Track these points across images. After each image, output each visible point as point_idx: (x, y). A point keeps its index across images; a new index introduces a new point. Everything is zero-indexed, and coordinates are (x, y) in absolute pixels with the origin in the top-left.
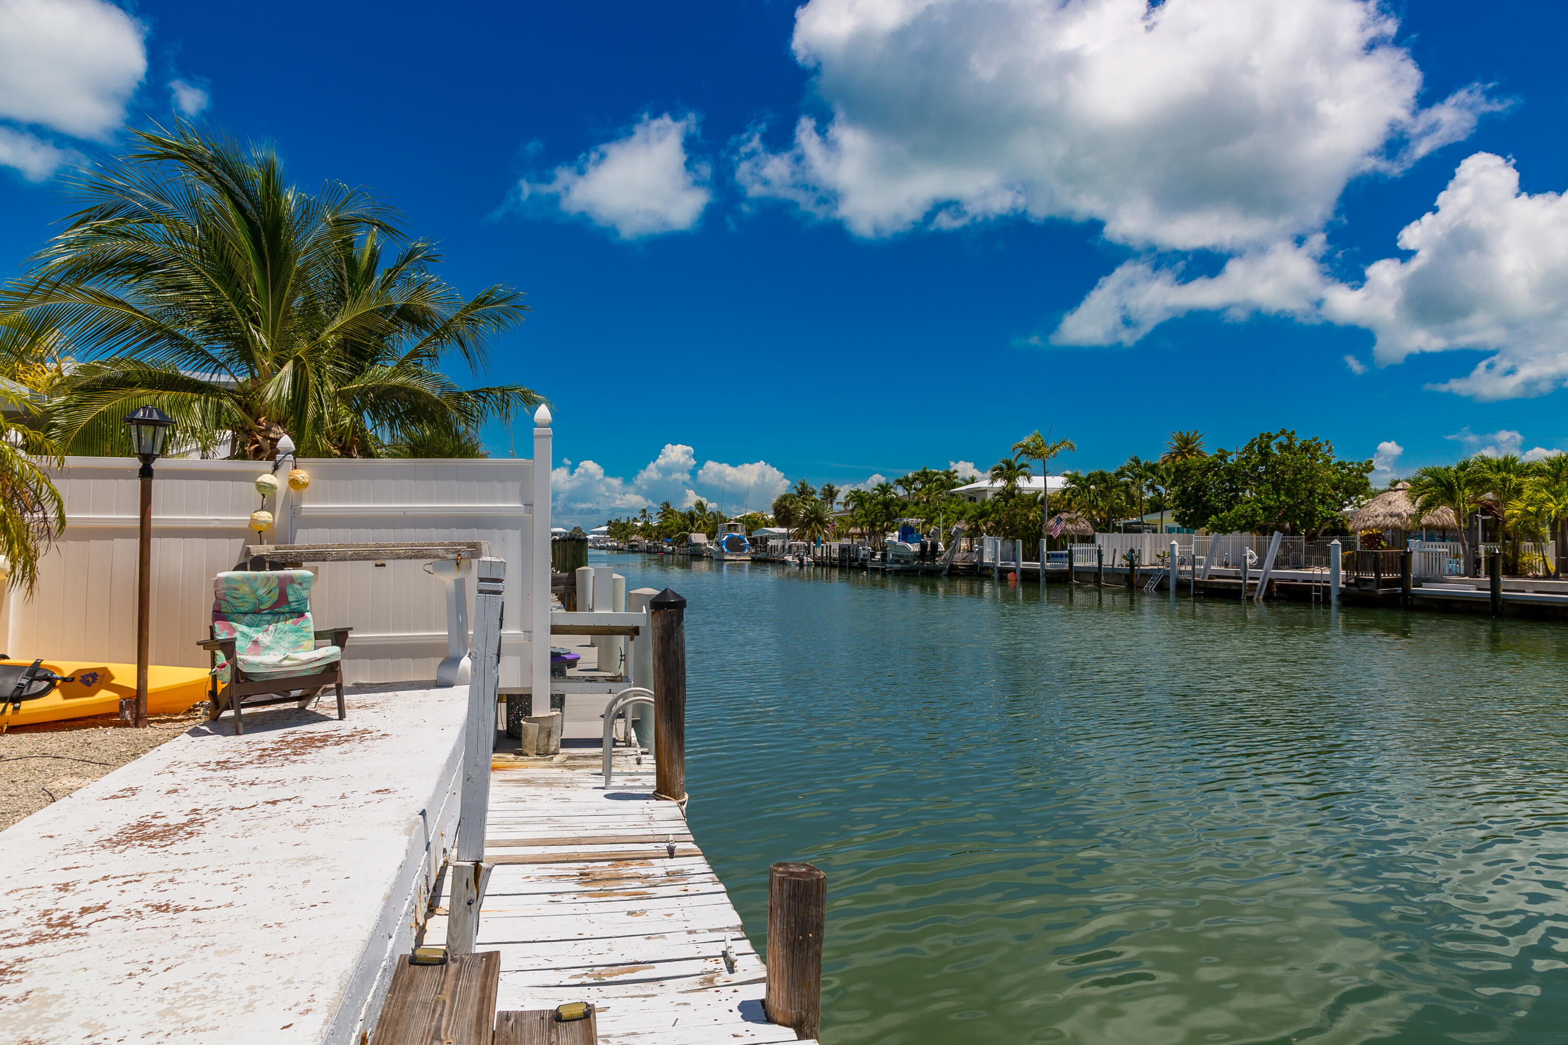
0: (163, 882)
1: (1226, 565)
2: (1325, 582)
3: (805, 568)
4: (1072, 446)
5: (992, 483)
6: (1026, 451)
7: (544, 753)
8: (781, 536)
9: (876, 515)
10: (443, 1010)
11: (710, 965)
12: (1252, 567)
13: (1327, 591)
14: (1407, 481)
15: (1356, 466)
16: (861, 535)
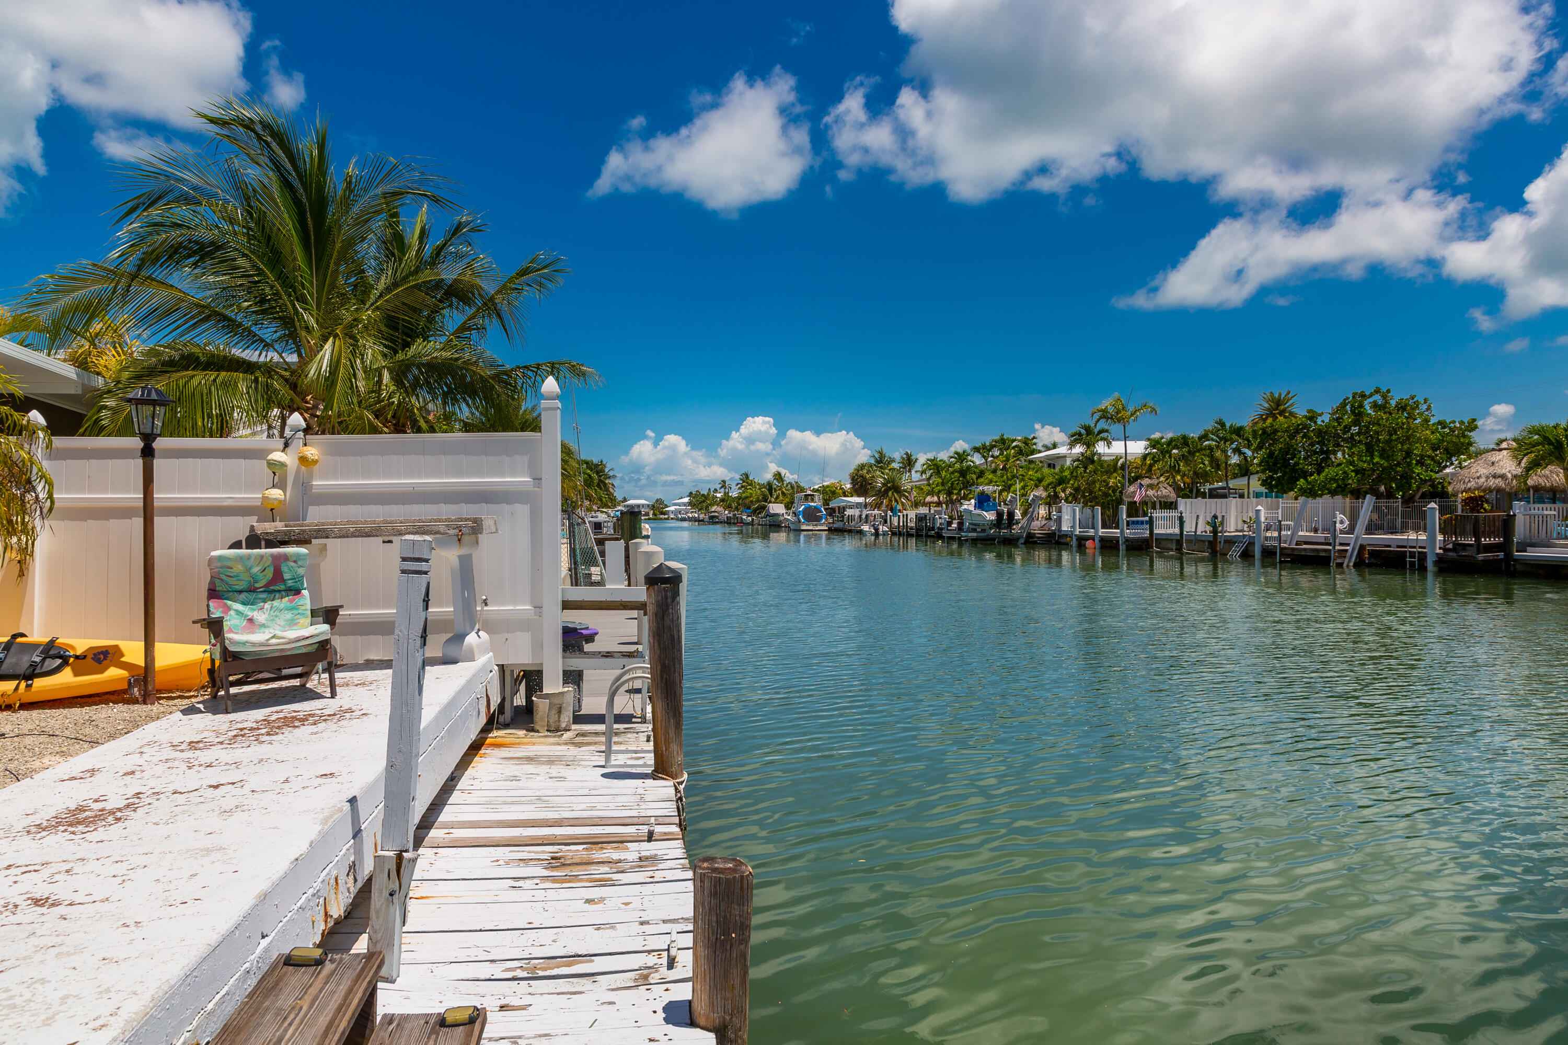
0: (60, 872)
1: (1316, 531)
2: (1420, 547)
3: (881, 537)
4: (1154, 409)
5: (1071, 449)
6: (1104, 415)
7: (555, 730)
8: (858, 505)
9: (952, 484)
10: (295, 1018)
11: (651, 960)
12: (1342, 532)
13: (1423, 557)
14: (1514, 440)
15: (1458, 425)
16: (939, 504)
